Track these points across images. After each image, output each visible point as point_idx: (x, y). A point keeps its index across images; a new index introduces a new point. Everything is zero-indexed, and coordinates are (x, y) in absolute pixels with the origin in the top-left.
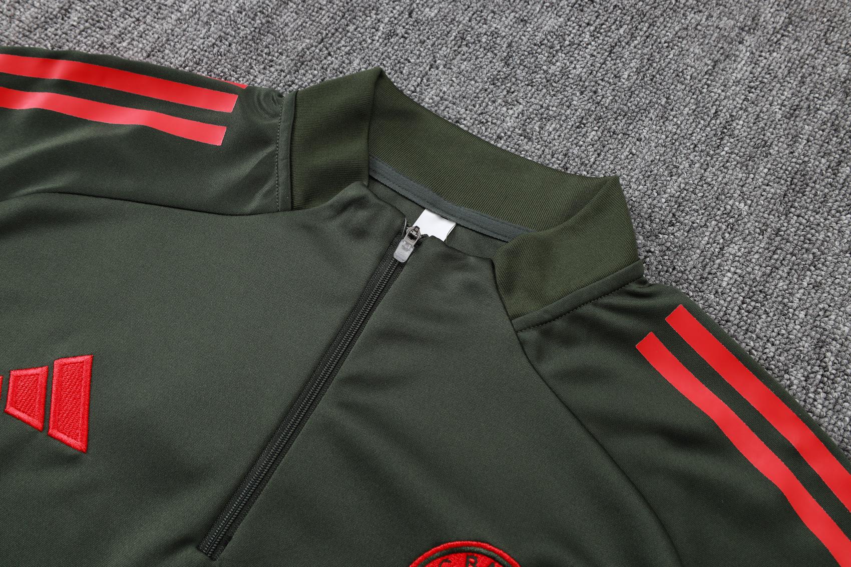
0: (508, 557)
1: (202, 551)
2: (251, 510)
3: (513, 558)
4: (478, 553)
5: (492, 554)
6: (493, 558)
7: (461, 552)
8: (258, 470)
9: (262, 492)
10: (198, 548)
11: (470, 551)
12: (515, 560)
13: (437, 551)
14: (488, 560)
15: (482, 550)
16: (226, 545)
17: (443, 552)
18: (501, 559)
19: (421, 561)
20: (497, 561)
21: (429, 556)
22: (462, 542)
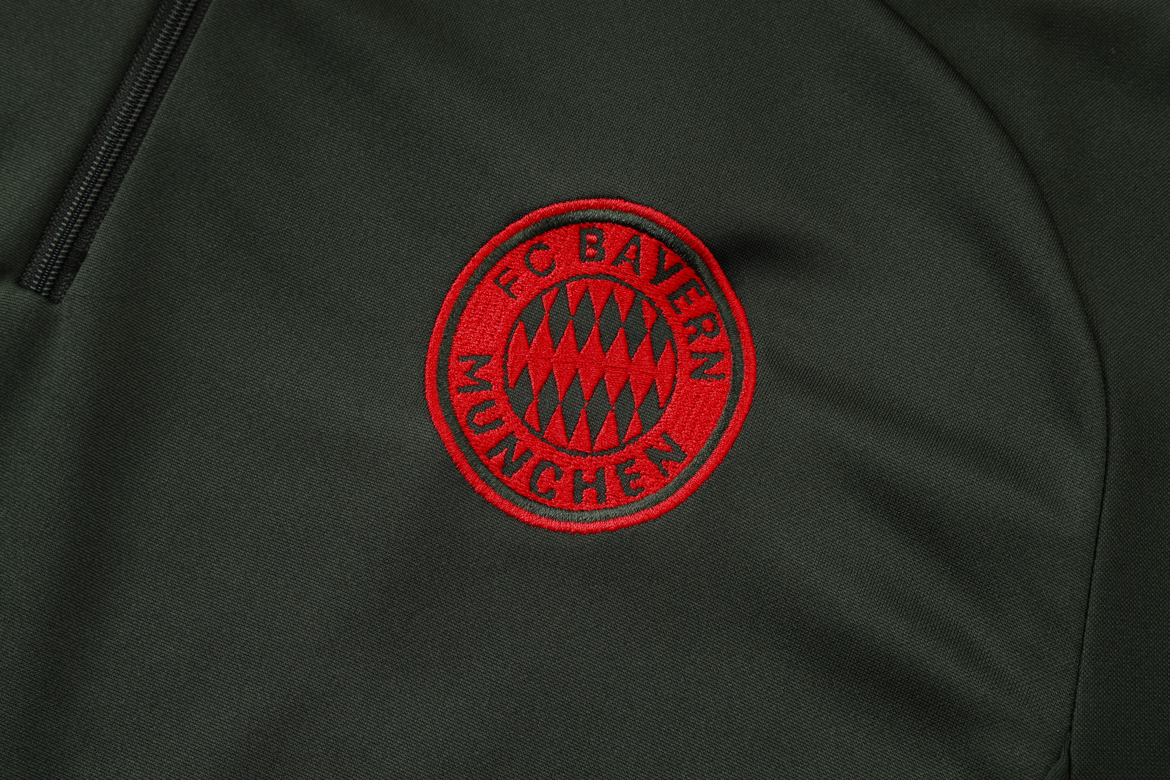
0: (664, 219)
1: (27, 288)
2: (118, 194)
3: (674, 219)
4: (603, 221)
5: (631, 218)
6: (636, 227)
7: (567, 224)
8: (121, 109)
9: (136, 157)
10: (19, 282)
11: (584, 221)
12: (680, 223)
13: (517, 230)
14: (625, 232)
15: (610, 214)
16: (77, 270)
17: (530, 229)
18: (650, 226)
19: (486, 254)
20: (644, 231)
21: (503, 241)
22: (567, 204)
